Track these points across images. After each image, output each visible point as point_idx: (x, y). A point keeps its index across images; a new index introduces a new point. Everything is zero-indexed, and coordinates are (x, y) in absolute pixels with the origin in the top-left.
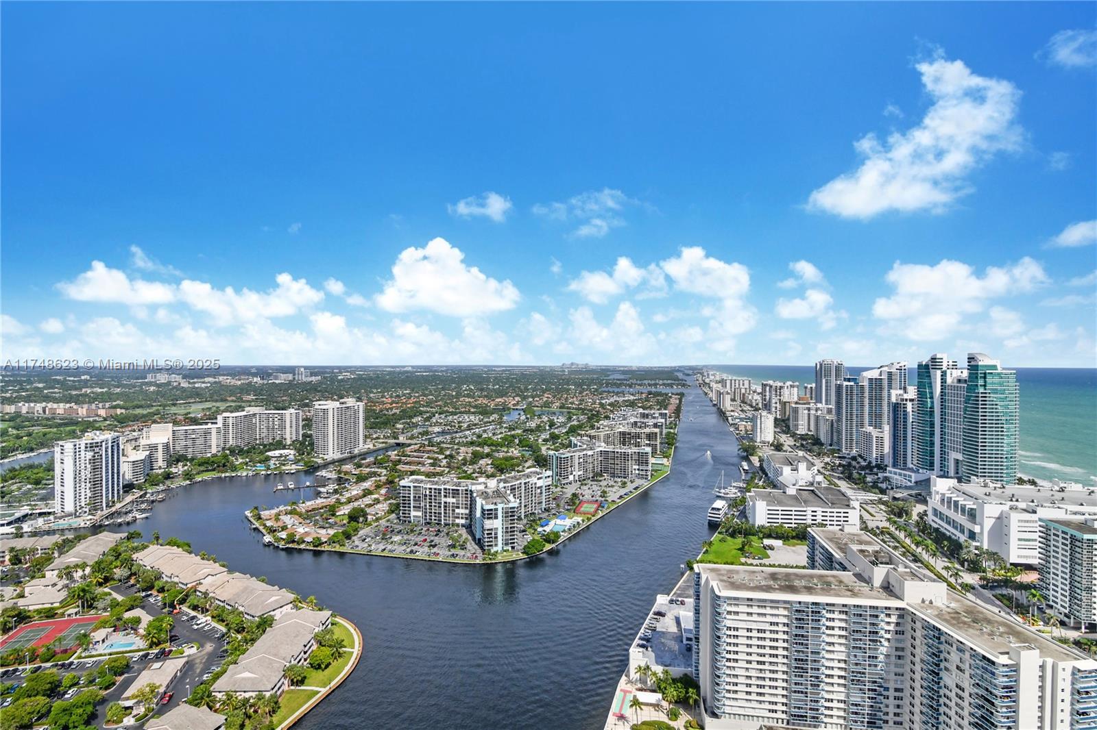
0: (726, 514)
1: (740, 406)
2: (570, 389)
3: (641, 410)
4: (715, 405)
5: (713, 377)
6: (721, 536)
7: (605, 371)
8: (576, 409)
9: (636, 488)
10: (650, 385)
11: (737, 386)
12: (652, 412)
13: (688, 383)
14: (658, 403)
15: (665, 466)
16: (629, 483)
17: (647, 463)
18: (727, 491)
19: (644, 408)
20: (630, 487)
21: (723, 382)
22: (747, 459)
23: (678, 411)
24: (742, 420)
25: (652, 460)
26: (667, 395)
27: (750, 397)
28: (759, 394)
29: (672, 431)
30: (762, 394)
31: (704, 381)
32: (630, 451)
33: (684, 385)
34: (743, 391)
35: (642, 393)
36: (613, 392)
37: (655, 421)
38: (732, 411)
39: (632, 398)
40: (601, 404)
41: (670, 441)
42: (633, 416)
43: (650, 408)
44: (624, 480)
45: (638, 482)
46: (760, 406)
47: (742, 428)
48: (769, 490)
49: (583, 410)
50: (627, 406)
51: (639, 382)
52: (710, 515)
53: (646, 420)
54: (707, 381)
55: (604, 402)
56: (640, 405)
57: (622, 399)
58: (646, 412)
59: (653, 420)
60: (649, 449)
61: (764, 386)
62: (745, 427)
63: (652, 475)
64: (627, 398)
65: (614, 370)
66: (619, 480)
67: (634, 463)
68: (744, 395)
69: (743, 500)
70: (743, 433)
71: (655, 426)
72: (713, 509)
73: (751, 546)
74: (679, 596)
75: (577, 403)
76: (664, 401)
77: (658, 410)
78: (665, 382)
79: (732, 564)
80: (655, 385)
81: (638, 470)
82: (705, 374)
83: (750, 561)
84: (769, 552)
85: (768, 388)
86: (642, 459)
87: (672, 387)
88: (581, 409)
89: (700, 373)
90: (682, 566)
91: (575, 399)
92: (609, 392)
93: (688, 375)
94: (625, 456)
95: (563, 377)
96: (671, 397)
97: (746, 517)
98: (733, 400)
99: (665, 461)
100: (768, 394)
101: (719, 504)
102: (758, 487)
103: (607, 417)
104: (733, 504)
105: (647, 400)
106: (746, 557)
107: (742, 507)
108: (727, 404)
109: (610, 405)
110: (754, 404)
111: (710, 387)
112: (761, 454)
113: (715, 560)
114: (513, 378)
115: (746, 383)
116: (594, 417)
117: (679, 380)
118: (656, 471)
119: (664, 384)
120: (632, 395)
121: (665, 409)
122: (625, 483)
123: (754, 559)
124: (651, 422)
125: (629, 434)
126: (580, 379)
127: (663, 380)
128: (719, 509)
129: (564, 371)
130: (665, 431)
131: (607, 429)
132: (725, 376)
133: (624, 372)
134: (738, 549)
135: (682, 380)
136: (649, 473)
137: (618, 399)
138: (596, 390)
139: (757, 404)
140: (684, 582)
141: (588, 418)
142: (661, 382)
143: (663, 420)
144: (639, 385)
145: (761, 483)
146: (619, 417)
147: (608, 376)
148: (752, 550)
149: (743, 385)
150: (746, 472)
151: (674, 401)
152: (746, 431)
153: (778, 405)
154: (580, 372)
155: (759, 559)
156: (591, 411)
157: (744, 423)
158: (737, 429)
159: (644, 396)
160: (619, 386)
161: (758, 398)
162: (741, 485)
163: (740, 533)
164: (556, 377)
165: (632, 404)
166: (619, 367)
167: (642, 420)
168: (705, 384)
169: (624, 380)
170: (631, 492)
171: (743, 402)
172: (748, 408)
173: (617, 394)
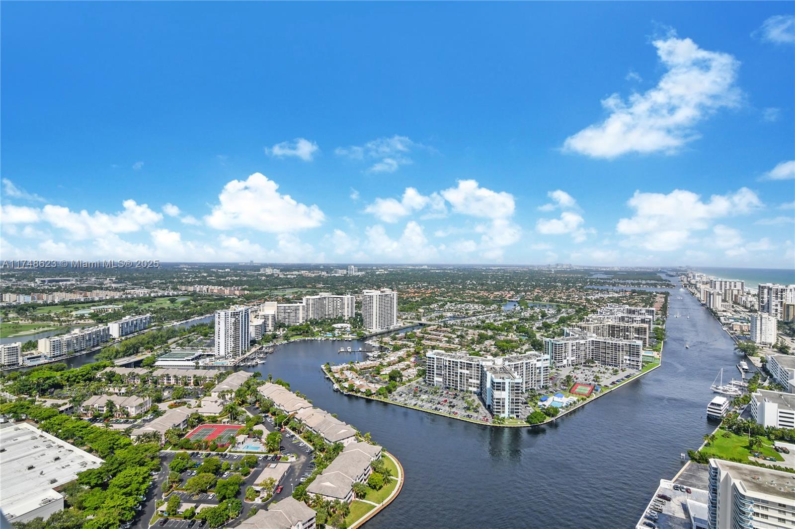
0: (727, 411)
1: (733, 307)
2: (557, 286)
3: (627, 307)
4: (703, 305)
5: (698, 278)
6: (723, 432)
7: (588, 272)
8: (564, 303)
9: (628, 377)
10: (633, 284)
11: (728, 287)
12: (639, 308)
13: (672, 283)
14: (643, 300)
15: (655, 359)
16: (620, 372)
17: (638, 355)
18: (726, 388)
19: (630, 305)
20: (621, 375)
21: (712, 283)
22: (745, 358)
23: (664, 308)
24: (736, 320)
25: (642, 353)
26: (651, 293)
27: (744, 299)
28: (754, 295)
29: (659, 326)
30: (759, 296)
31: (689, 282)
32: (621, 343)
33: (668, 285)
34: (735, 292)
35: (626, 291)
36: (598, 290)
37: (643, 317)
38: (724, 311)
39: (616, 295)
40: (587, 300)
41: (659, 336)
42: (620, 311)
43: (635, 304)
44: (615, 368)
45: (629, 371)
46: (756, 307)
47: (737, 328)
48: (776, 392)
49: (571, 304)
50: (612, 302)
51: (621, 282)
52: (709, 410)
53: (633, 316)
54: (693, 282)
55: (589, 297)
56: (625, 302)
57: (607, 296)
58: (633, 308)
59: (640, 316)
60: (640, 343)
61: (761, 288)
62: (741, 327)
63: (643, 366)
64: (611, 296)
65: (597, 271)
66: (610, 367)
67: (625, 353)
68: (736, 296)
69: (747, 399)
70: (738, 333)
71: (643, 321)
72: (712, 404)
73: (760, 446)
74: (682, 483)
75: (565, 298)
76: (649, 299)
77: (644, 307)
78: (648, 281)
79: (740, 461)
80: (639, 284)
81: (629, 360)
82: (691, 275)
83: (761, 461)
84: (783, 455)
85: (766, 291)
86: (633, 351)
87: (656, 286)
88: (569, 303)
89: (684, 274)
90: (683, 455)
91: (562, 294)
92: (594, 289)
93: (672, 276)
94: (616, 347)
95: (550, 276)
96: (655, 296)
97: (751, 416)
98: (724, 300)
99: (655, 354)
100: (766, 296)
101: (718, 400)
102: (763, 388)
103: (594, 312)
104: (734, 401)
105: (631, 297)
106: (755, 456)
107: (745, 406)
108: (718, 304)
109: (596, 300)
110: (749, 306)
111: (696, 288)
112: (761, 355)
113: (719, 454)
114: (507, 276)
115: (739, 286)
116: (582, 312)
117: (662, 280)
118: (647, 363)
119: (647, 284)
120: (617, 292)
121: (651, 306)
122: (617, 371)
123: (765, 459)
124: (639, 318)
125: (619, 327)
126: (566, 277)
127: (646, 280)
128: (719, 405)
129: (551, 271)
130: (652, 326)
131: (596, 321)
132: (712, 278)
133: (606, 273)
134: (745, 447)
135: (666, 280)
136: (640, 364)
137: (602, 296)
138: (582, 287)
139: (753, 306)
140: (686, 470)
141: (576, 311)
142: (644, 282)
143: (651, 317)
144: (622, 284)
145: (766, 384)
146: (607, 312)
147: (592, 275)
148: (761, 450)
149: (735, 286)
150: (746, 371)
151: (660, 299)
152: (742, 331)
153: (779, 308)
154: (565, 272)
155: (771, 460)
156: (578, 305)
157: (739, 323)
158: (731, 328)
159: (628, 294)
160: (602, 284)
161: (754, 300)
162: (742, 383)
163: (746, 431)
164: (544, 275)
165: (617, 301)
166: (601, 268)
167: (630, 316)
168: (691, 284)
169: (608, 279)
170: (623, 379)
171: (735, 302)
172: (742, 308)
173: (602, 291)
